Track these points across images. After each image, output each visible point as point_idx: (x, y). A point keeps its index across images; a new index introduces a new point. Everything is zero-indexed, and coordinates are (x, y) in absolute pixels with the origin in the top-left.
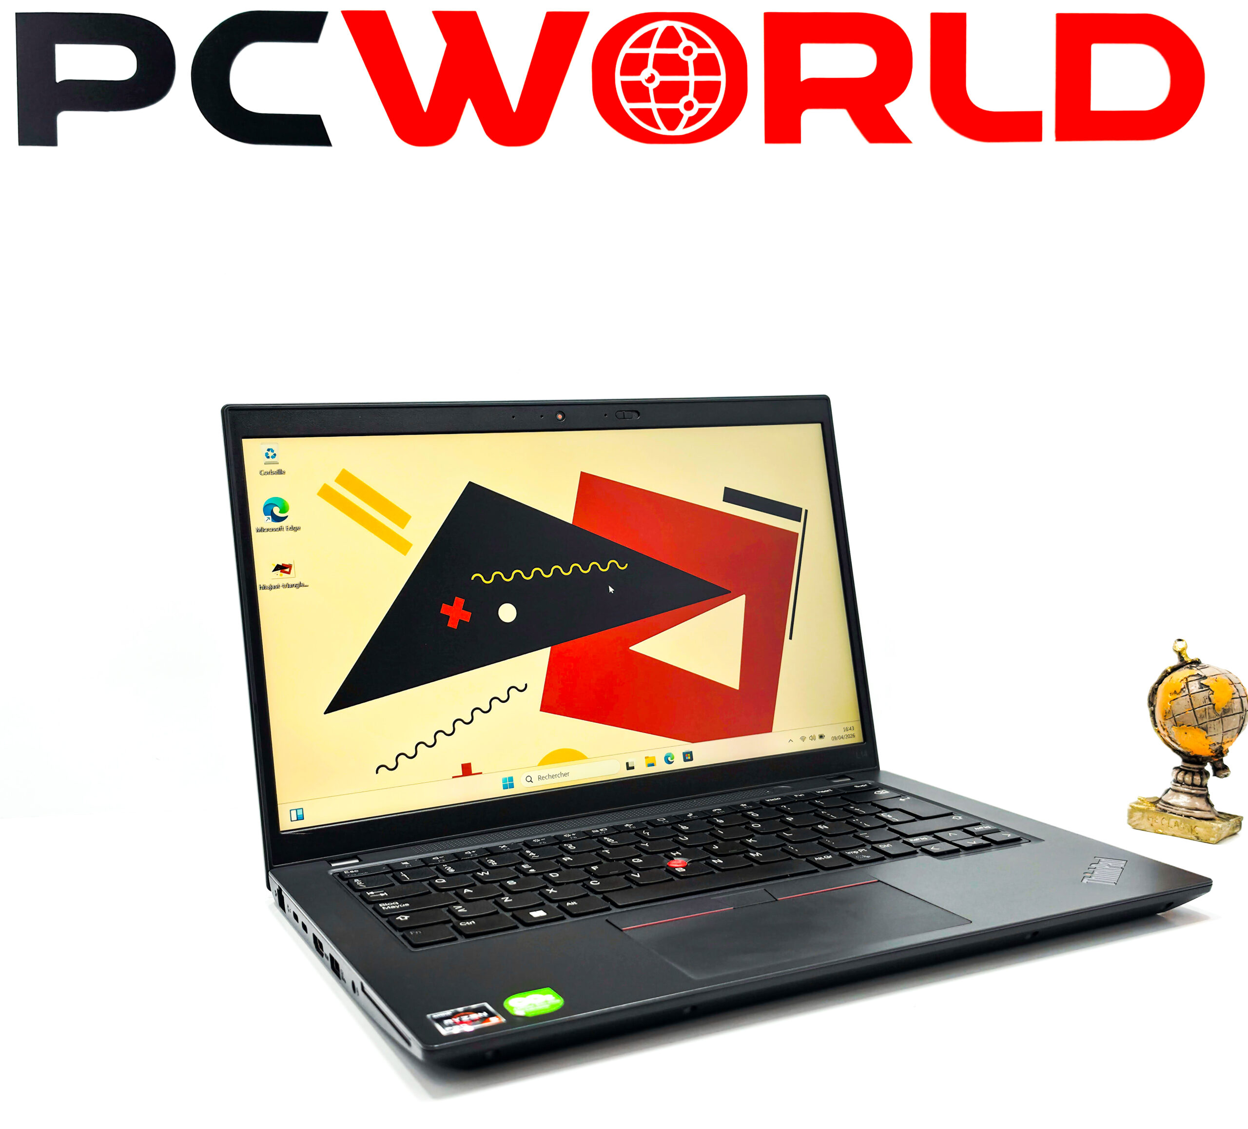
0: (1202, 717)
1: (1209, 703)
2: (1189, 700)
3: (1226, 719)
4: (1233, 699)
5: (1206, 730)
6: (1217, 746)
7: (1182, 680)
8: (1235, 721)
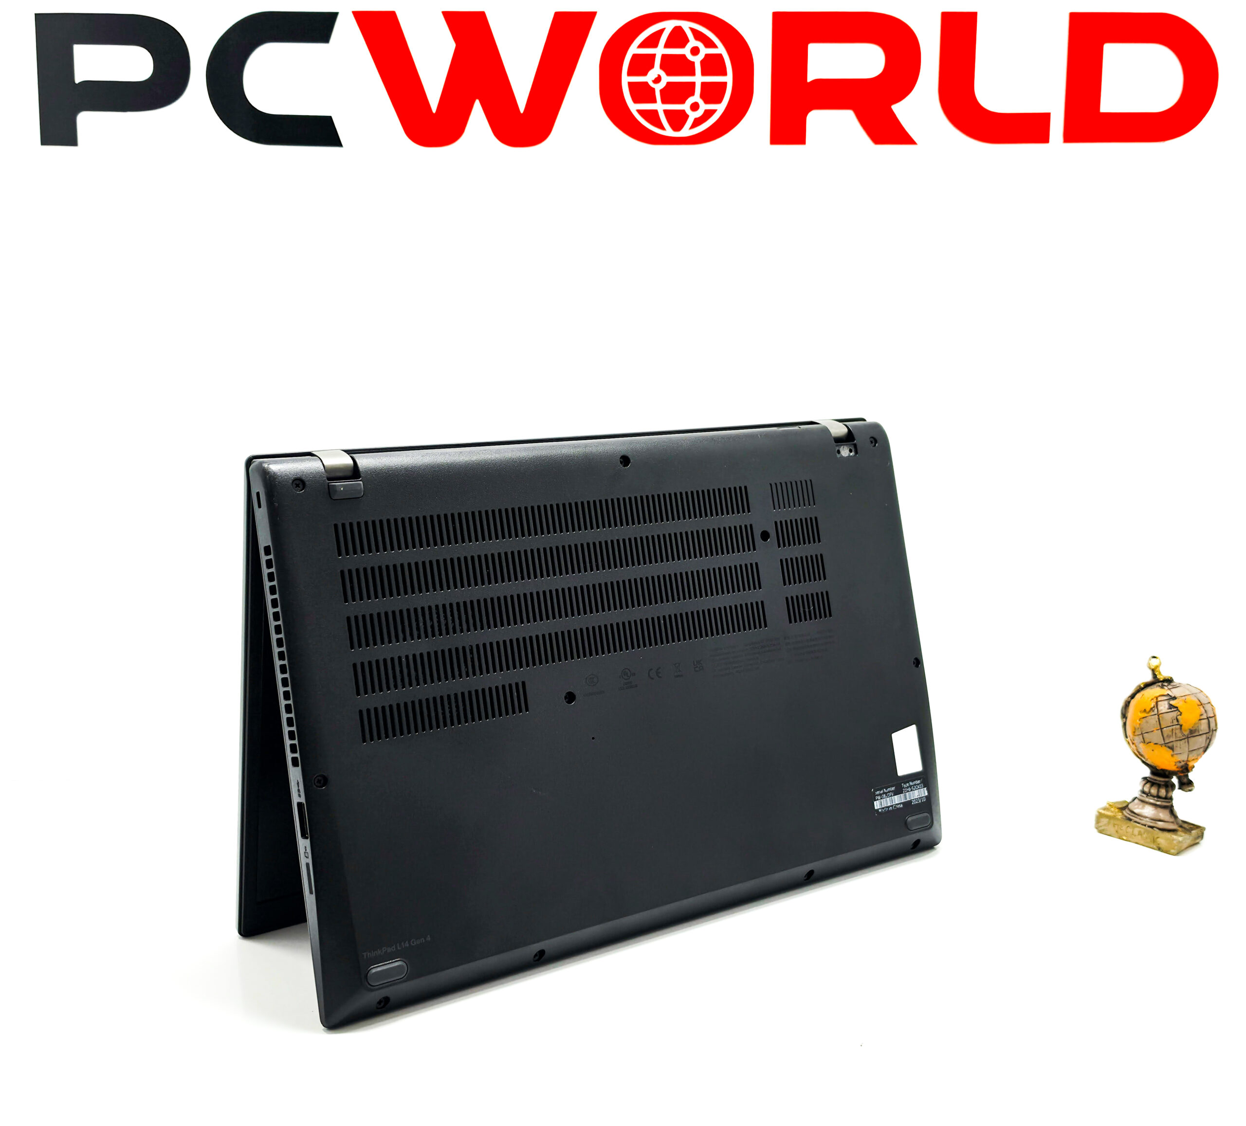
0: (1169, 736)
1: (1177, 723)
2: (1157, 720)
3: (1192, 740)
4: (1200, 720)
5: (1172, 748)
6: (1183, 763)
7: (1152, 699)
8: (1201, 741)
